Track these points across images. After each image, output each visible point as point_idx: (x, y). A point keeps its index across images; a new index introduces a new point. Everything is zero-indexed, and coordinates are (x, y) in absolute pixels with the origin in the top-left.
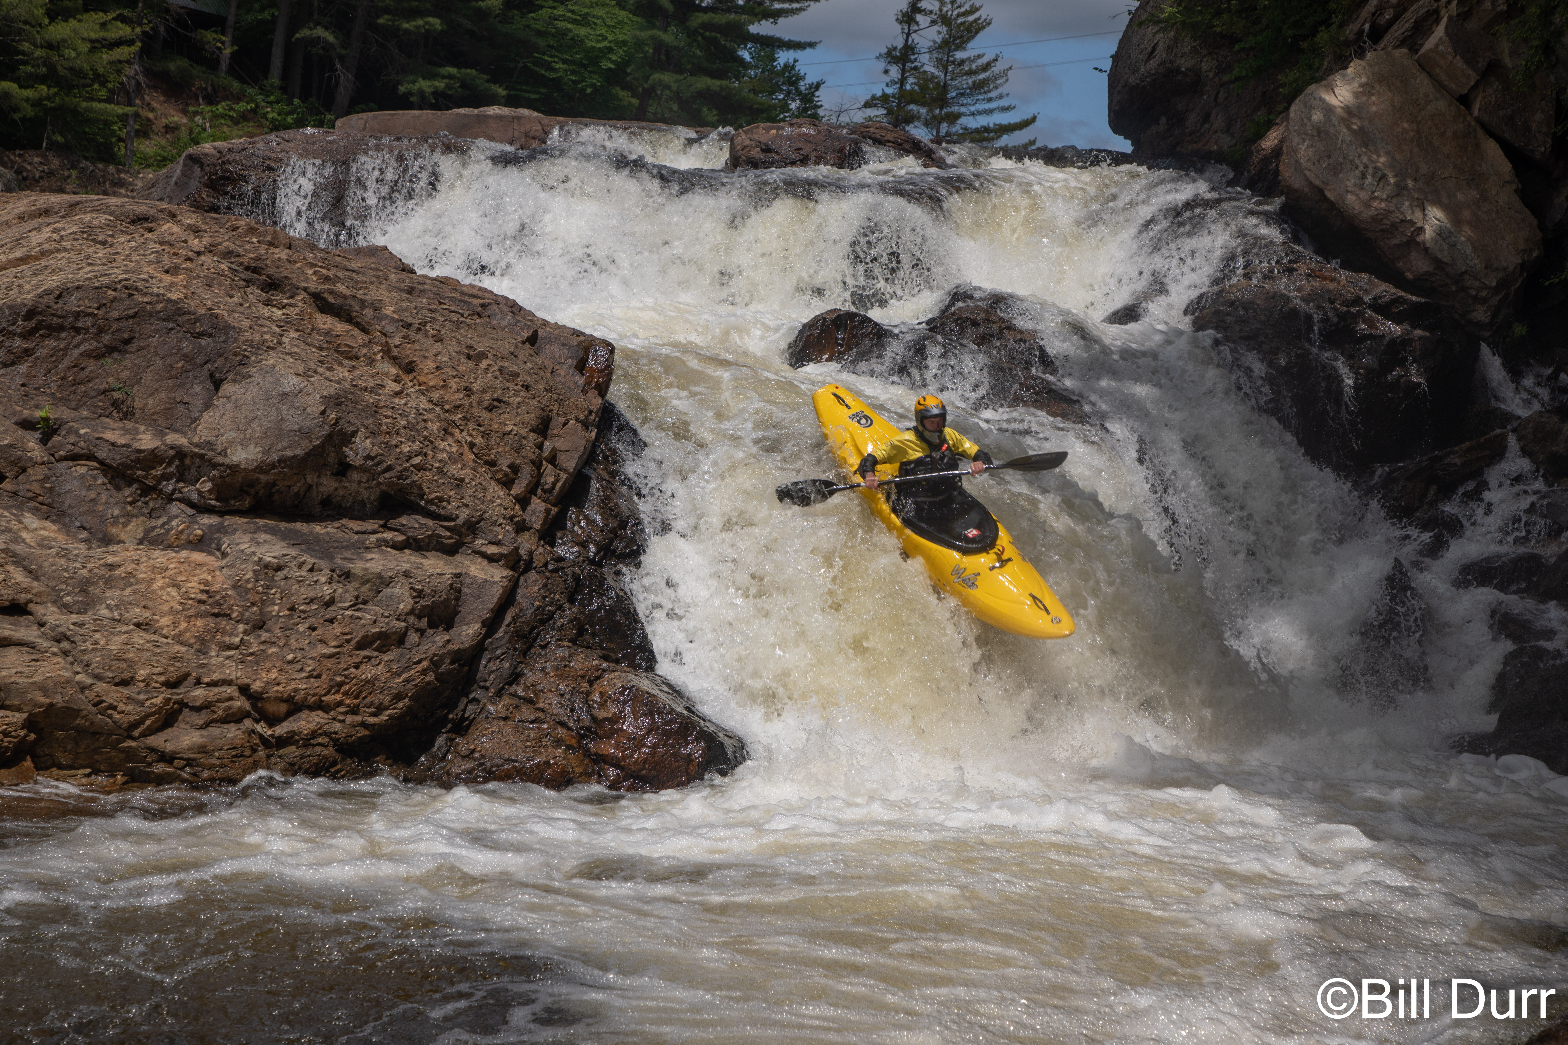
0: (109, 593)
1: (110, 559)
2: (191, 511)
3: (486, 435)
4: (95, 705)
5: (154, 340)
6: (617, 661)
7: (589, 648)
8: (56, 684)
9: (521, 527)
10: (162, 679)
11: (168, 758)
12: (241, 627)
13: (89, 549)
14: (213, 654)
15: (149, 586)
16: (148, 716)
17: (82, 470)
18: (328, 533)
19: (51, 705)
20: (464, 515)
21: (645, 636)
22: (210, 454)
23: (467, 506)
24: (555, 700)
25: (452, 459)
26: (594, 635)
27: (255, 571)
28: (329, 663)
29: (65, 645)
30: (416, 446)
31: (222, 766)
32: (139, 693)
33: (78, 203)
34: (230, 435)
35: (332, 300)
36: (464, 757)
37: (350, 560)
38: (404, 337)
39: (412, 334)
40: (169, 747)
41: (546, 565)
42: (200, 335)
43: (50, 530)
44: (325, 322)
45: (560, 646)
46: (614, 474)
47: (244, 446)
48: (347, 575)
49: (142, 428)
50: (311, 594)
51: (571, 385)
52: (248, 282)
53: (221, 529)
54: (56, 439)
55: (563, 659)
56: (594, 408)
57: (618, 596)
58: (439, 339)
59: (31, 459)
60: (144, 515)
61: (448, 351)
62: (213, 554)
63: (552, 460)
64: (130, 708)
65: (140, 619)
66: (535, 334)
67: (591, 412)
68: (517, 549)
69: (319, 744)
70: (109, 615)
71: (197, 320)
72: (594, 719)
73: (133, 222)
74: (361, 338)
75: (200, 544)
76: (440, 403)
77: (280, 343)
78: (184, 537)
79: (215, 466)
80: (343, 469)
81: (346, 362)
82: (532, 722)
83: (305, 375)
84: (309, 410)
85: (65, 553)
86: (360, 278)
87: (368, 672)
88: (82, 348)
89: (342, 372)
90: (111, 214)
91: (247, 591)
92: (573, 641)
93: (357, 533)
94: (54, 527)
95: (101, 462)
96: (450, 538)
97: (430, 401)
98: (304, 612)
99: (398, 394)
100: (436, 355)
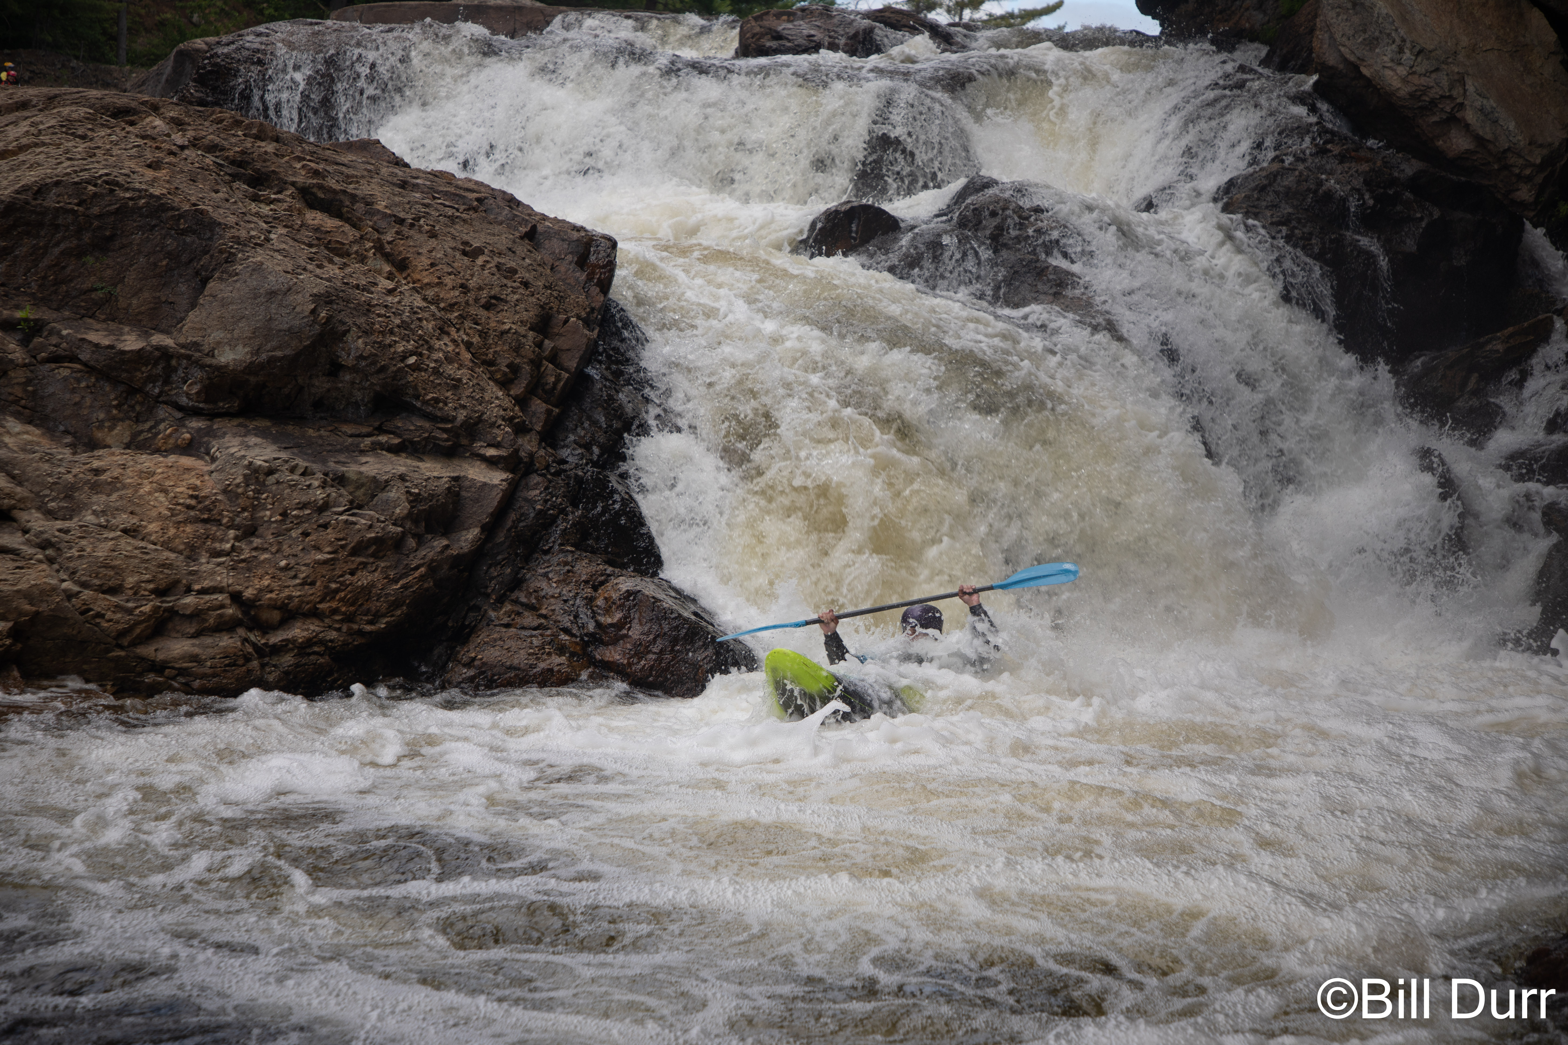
0: (95, 498)
1: (96, 464)
2: (179, 415)
3: (483, 334)
4: (83, 613)
5: (137, 237)
6: (624, 566)
7: (593, 552)
8: (43, 592)
9: (521, 429)
10: (151, 586)
11: (159, 667)
12: (232, 533)
13: (74, 454)
14: (203, 560)
15: (136, 491)
16: (137, 623)
17: (65, 373)
18: (321, 437)
19: (37, 613)
20: (462, 415)
21: (651, 539)
22: (197, 355)
23: (464, 407)
24: (558, 606)
25: (449, 360)
26: (597, 539)
27: (245, 476)
28: (323, 570)
29: (50, 552)
30: (411, 346)
31: (214, 675)
32: (128, 601)
33: (56, 96)
34: (217, 335)
35: (321, 195)
36: (464, 665)
37: (344, 464)
38: (397, 233)
39: (405, 230)
40: (161, 656)
41: (547, 467)
42: (184, 232)
43: (33, 434)
44: (315, 218)
45: (562, 551)
46: (618, 374)
47: (233, 347)
48: (341, 480)
49: (127, 329)
50: (304, 499)
51: (572, 281)
52: (235, 177)
53: (210, 433)
54: (38, 340)
55: (566, 564)
56: (597, 305)
57: (623, 499)
58: (433, 235)
59: (12, 361)
60: (129, 419)
61: (443, 248)
62: (202, 459)
63: (554, 358)
64: (119, 615)
65: (128, 525)
66: (534, 228)
67: (593, 309)
68: (517, 451)
69: (315, 653)
70: (96, 521)
71: (181, 216)
72: (599, 625)
73: (114, 115)
74: (351, 233)
75: (188, 449)
76: (436, 301)
77: (268, 240)
78: (172, 441)
79: (202, 367)
80: (335, 369)
81: (336, 259)
82: (535, 629)
83: (293, 272)
84: (298, 309)
85: (48, 458)
86: (351, 172)
87: (364, 579)
88: (63, 246)
89: (333, 270)
90: (90, 107)
91: (238, 496)
92: (577, 546)
93: (351, 436)
94: (37, 432)
95: (85, 364)
96: (447, 440)
97: (425, 299)
98: (297, 517)
99: (390, 292)
100: (430, 251)
